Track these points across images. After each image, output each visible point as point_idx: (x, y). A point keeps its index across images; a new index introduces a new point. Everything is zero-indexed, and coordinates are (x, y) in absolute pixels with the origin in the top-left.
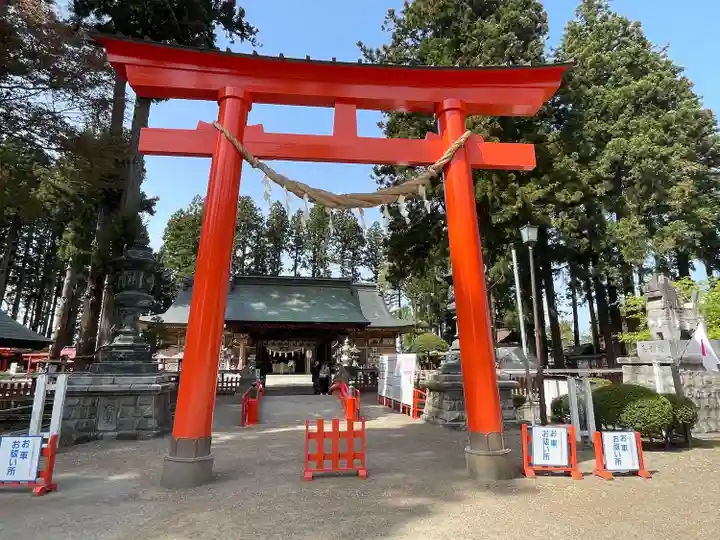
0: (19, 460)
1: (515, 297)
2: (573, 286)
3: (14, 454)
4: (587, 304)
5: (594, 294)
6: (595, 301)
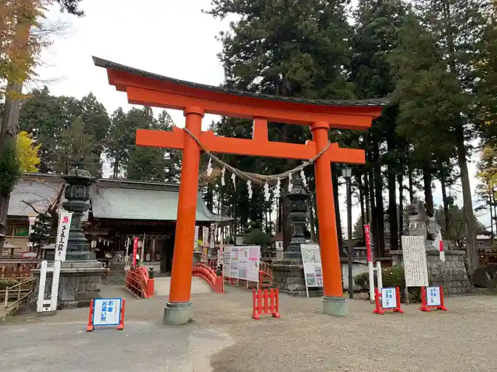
0: (107, 313)
3: (104, 310)
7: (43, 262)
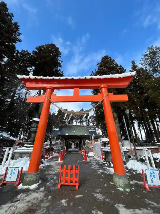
1: (126, 129)
2: (139, 126)
4: (143, 129)
5: (144, 128)
6: (145, 129)
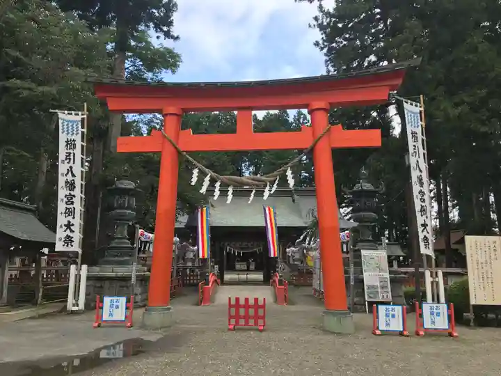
7: (72, 266)
